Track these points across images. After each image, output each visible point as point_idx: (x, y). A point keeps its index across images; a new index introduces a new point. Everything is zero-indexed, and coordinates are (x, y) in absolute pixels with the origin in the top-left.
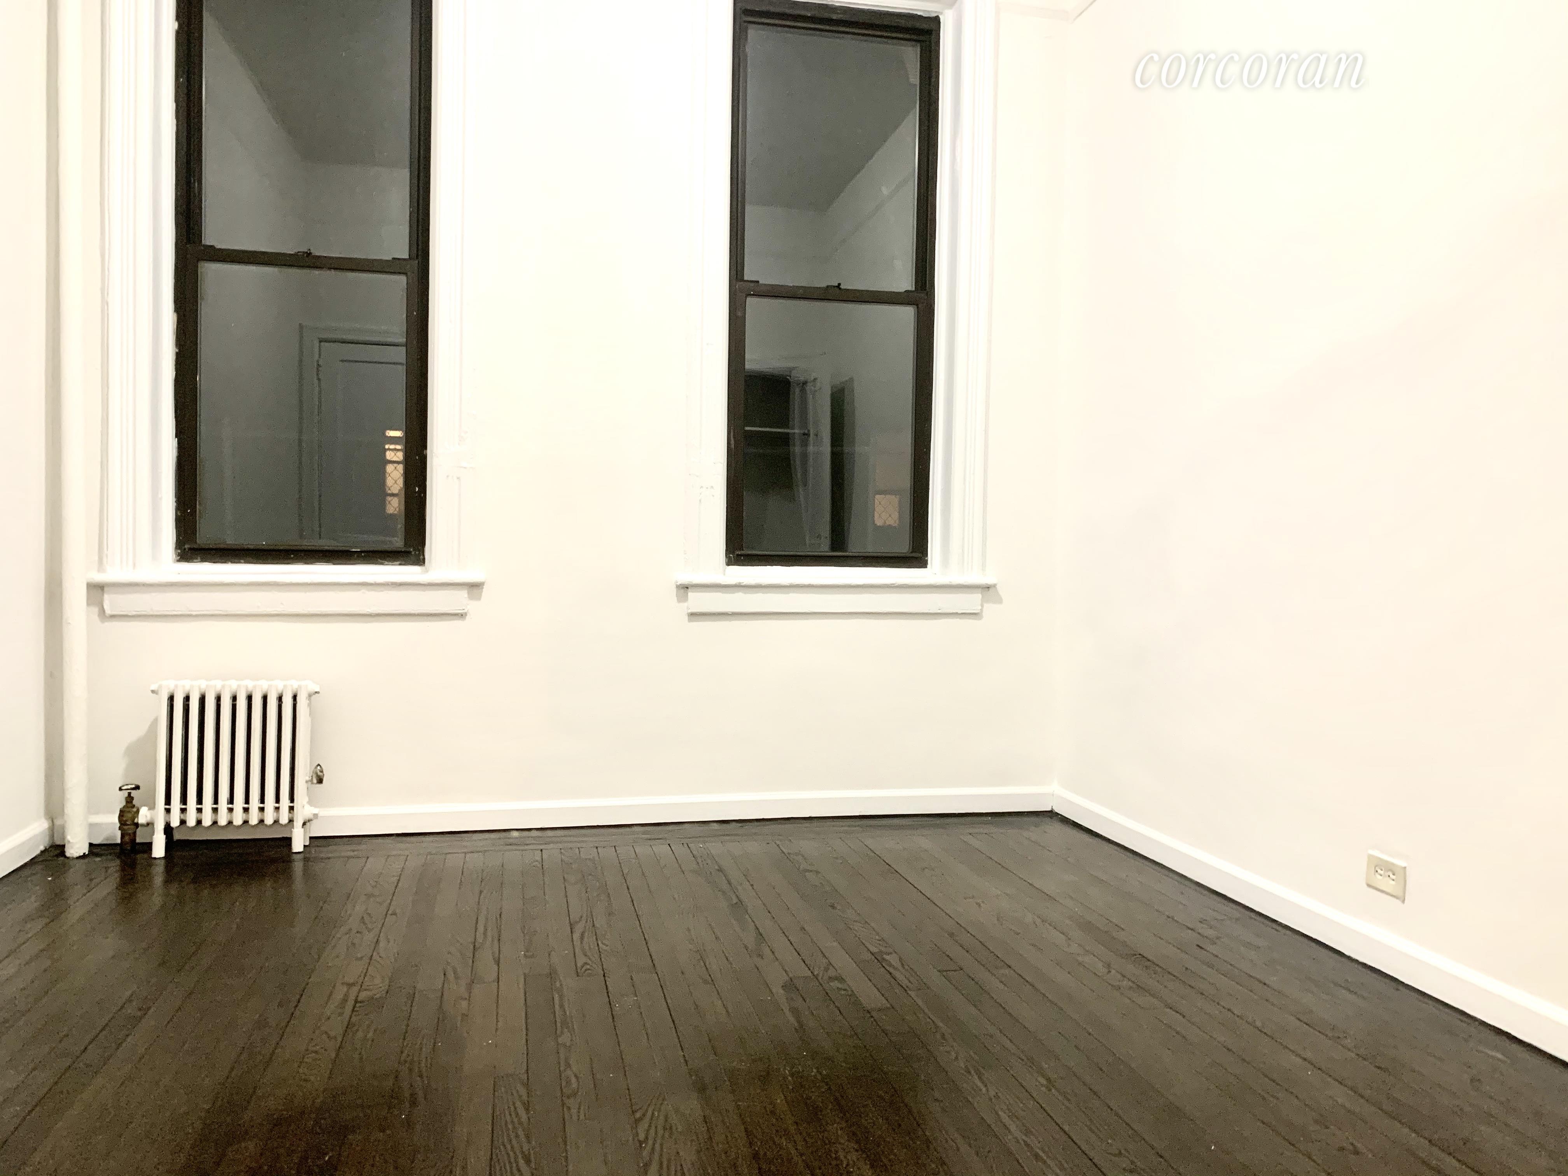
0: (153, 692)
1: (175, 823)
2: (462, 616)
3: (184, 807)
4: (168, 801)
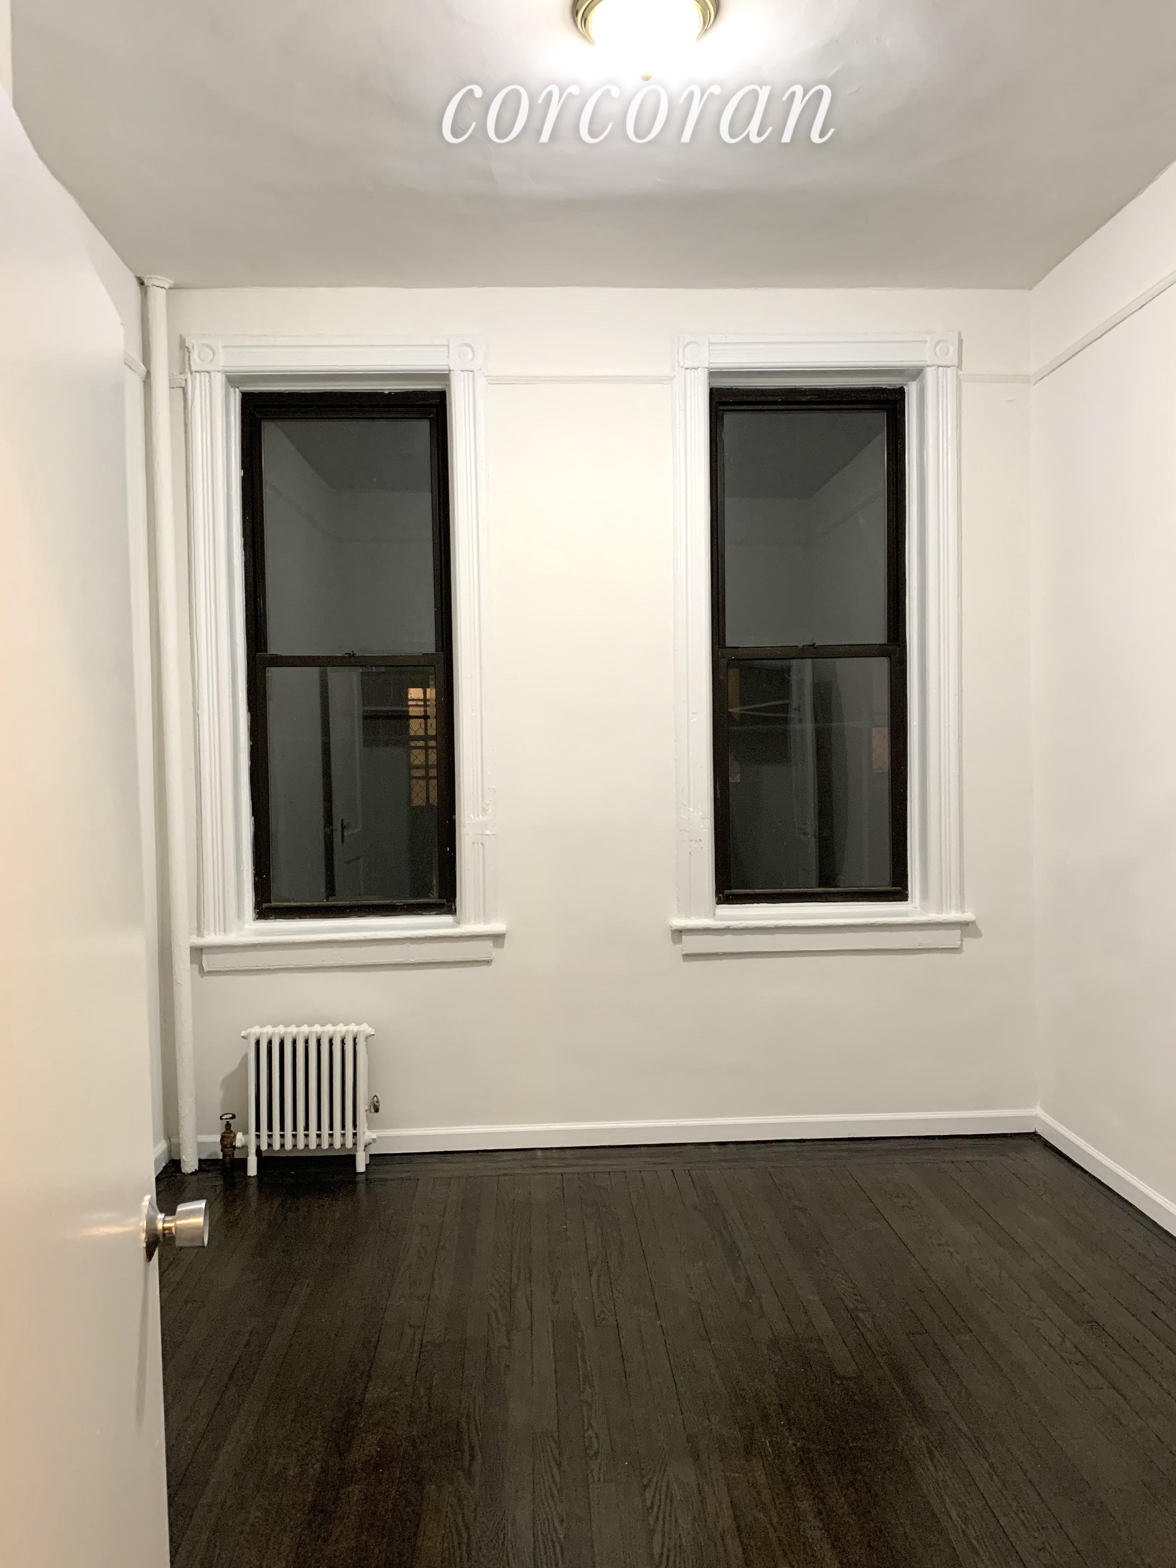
0: (243, 1037)
1: (264, 1147)
2: (488, 962)
3: (270, 1133)
4: (258, 1128)
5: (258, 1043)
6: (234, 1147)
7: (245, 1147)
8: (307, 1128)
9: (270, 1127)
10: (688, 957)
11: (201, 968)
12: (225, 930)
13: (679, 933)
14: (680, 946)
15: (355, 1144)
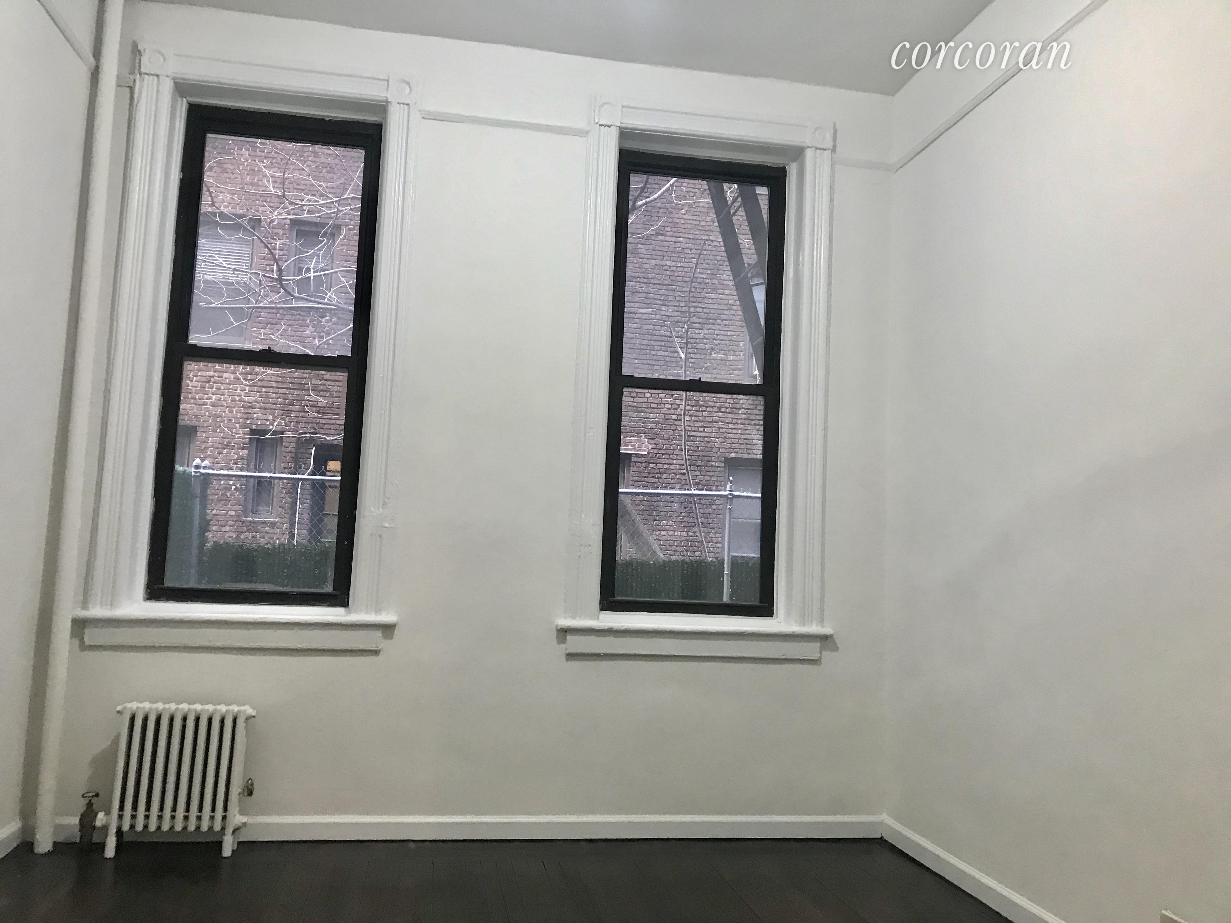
0: (118, 712)
1: (126, 827)
2: (376, 652)
3: (134, 813)
4: (122, 808)
5: (133, 719)
6: (94, 827)
7: (105, 828)
8: (174, 809)
9: (135, 807)
10: (571, 656)
11: (82, 641)
12: (111, 604)
13: (564, 632)
14: (564, 646)
15: (223, 828)
